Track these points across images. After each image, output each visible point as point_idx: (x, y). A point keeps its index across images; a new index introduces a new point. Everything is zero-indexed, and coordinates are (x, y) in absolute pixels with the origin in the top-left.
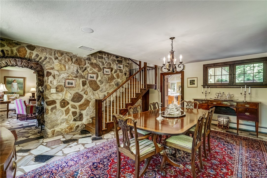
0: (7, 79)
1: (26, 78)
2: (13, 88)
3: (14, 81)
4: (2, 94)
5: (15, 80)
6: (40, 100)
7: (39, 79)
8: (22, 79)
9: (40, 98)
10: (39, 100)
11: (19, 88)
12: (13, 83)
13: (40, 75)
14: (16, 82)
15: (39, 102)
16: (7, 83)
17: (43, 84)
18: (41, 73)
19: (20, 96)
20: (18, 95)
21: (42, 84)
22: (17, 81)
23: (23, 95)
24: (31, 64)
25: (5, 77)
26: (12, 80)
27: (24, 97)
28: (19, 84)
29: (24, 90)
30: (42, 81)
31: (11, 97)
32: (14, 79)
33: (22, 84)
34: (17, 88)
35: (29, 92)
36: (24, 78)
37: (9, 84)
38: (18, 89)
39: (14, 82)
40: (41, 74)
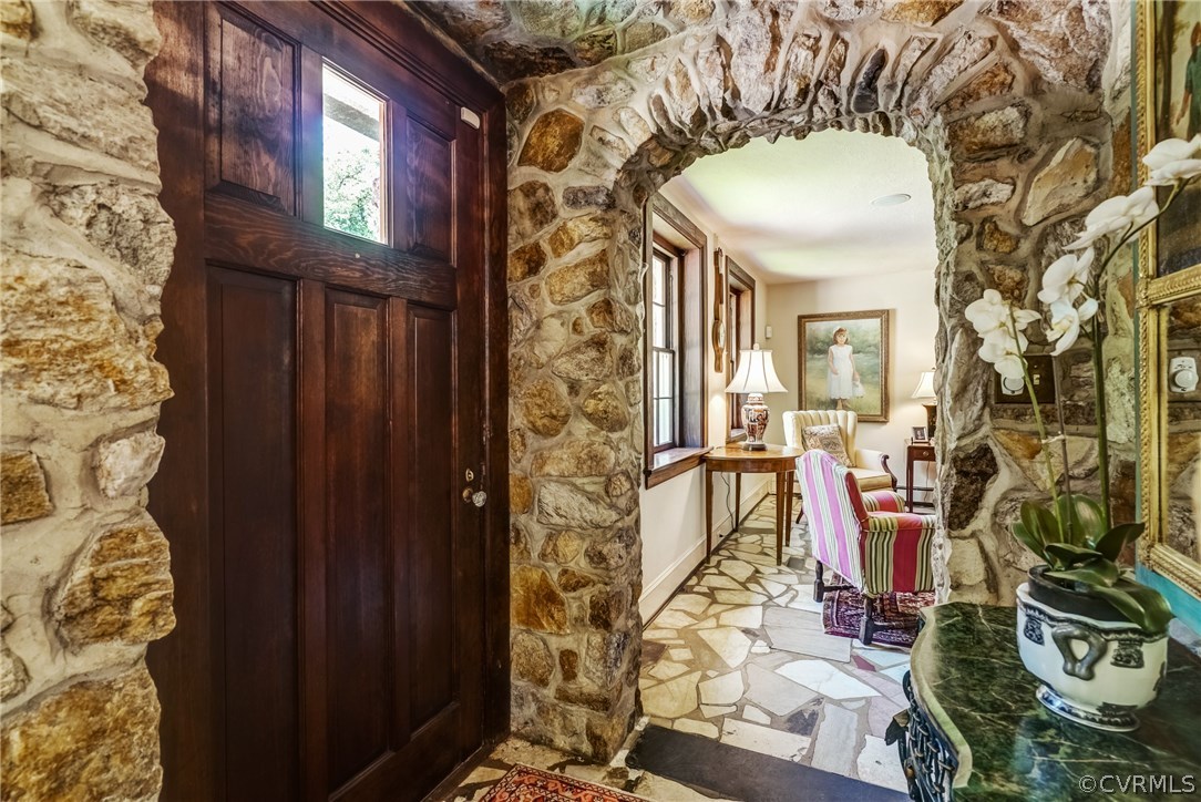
0: (811, 327)
1: (894, 310)
2: (833, 376)
3: (839, 339)
4: (757, 407)
5: (840, 331)
6: (982, 520)
7: (961, 212)
8: (875, 323)
9: (981, 494)
10: (970, 516)
11: (861, 375)
12: (833, 348)
13: (985, 146)
14: (846, 343)
15: (971, 549)
16: (810, 351)
17: (1020, 284)
18: (990, 119)
19: (863, 420)
20: (851, 415)
21: (1013, 274)
22: (852, 333)
23: (882, 417)
24: (861, 34)
25: (801, 318)
26: (829, 331)
27: (884, 428)
28: (859, 352)
29: (886, 388)
30: (1012, 230)
31: (815, 429)
32: (836, 325)
33: (872, 348)
34: (850, 378)
35: (908, 399)
36: (885, 316)
37: (816, 356)
38: (858, 383)
39: (836, 342)
40: (997, 137)
